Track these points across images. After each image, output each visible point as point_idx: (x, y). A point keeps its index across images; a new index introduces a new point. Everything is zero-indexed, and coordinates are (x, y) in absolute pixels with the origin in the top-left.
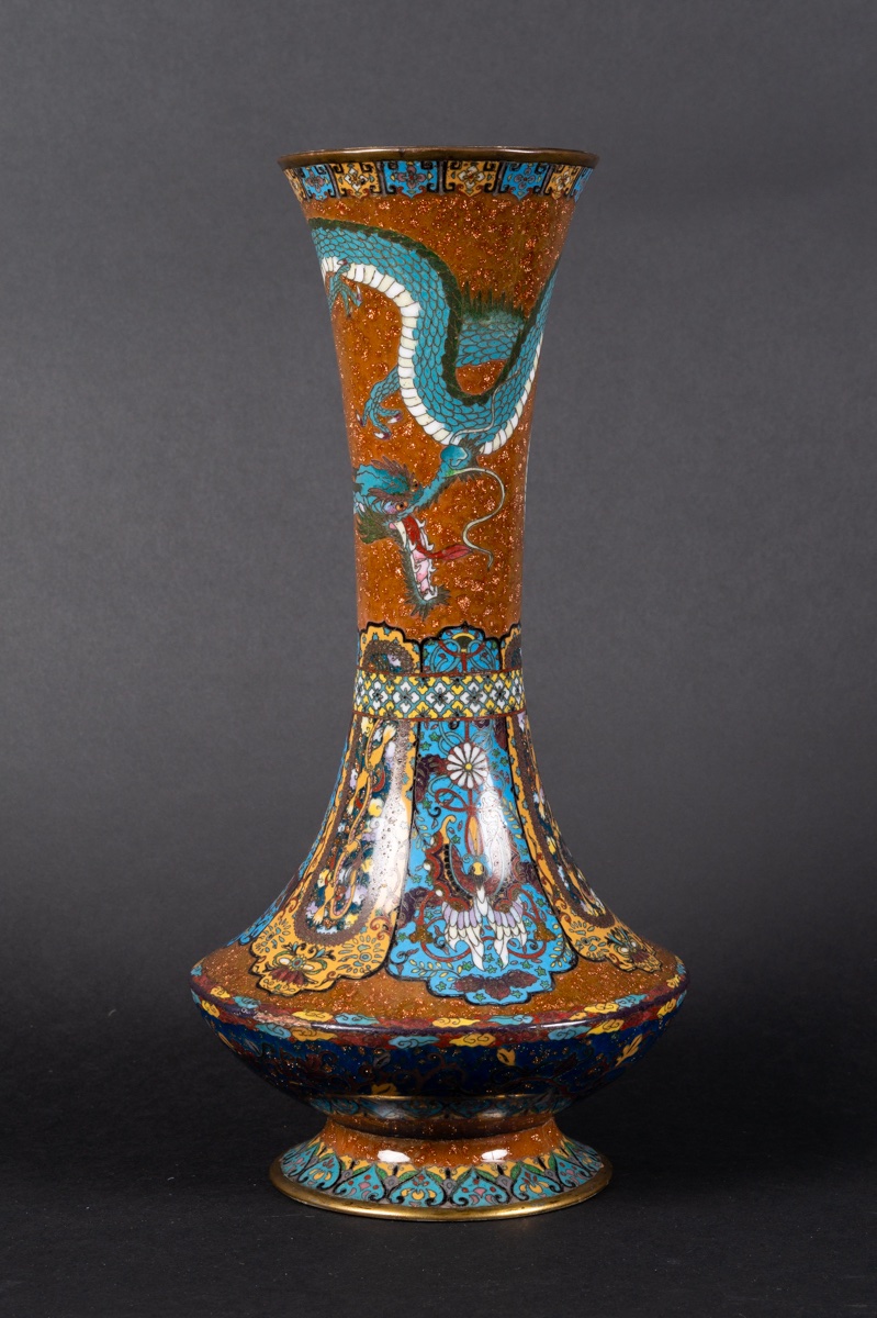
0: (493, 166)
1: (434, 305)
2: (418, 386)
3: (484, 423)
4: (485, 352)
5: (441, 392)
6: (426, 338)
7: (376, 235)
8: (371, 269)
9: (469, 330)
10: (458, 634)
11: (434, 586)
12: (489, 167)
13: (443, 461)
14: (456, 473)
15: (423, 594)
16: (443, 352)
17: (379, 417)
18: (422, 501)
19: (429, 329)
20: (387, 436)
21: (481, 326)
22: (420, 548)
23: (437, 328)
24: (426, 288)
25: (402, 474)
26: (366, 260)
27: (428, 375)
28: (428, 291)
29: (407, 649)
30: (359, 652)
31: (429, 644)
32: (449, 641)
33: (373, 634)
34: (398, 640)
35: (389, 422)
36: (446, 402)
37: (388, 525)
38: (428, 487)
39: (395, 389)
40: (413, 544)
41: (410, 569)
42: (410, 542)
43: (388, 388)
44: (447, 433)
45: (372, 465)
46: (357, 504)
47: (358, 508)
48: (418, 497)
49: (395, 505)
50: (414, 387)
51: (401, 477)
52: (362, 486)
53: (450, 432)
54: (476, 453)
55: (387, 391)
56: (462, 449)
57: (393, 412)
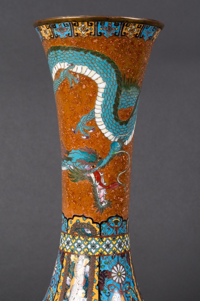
0: (141, 26)
1: (111, 83)
2: (103, 117)
3: (126, 133)
4: (128, 103)
5: (112, 119)
6: (108, 97)
7: (89, 53)
8: (85, 68)
9: (124, 94)
10: (114, 219)
11: (106, 200)
12: (139, 26)
13: (111, 148)
14: (116, 153)
15: (102, 203)
16: (114, 103)
17: (84, 130)
18: (102, 165)
19: (109, 93)
20: (87, 137)
21: (128, 93)
22: (101, 184)
23: (112, 93)
24: (109, 76)
25: (94, 154)
26: (83, 64)
27: (107, 112)
28: (110, 77)
29: (94, 226)
30: (67, 227)
31: (104, 224)
32: (111, 222)
33: (76, 220)
34: (89, 223)
35: (89, 132)
36: (113, 124)
37: (86, 175)
38: (105, 159)
39: (93, 118)
40: (98, 183)
41: (96, 193)
42: (96, 182)
43: (90, 117)
44: (113, 136)
45: (79, 150)
46: (68, 166)
47: (69, 168)
48: (100, 163)
49: (90, 166)
50: (101, 117)
51: (93, 155)
52: (73, 158)
53: (114, 136)
54: (123, 145)
55: (89, 119)
56: (118, 143)
57: (91, 128)
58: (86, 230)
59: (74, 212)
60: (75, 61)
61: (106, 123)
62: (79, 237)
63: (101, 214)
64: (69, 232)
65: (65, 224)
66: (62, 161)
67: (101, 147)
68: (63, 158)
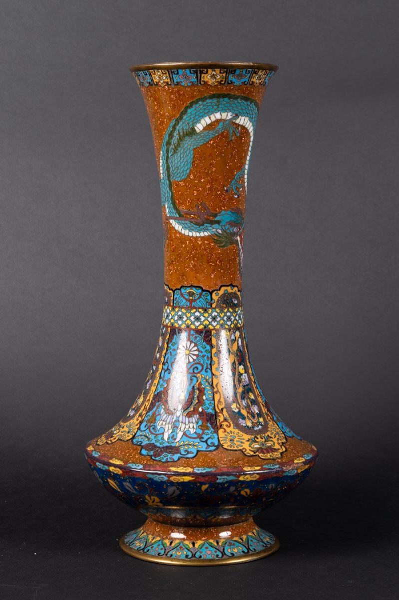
17: (237, 188)
37: (234, 238)
45: (230, 211)
46: (214, 230)
47: (216, 232)
52: (221, 221)
55: (241, 176)
58: (233, 300)
59: (221, 282)
60: (241, 111)
62: (228, 309)
64: (214, 306)
68: (201, 222)
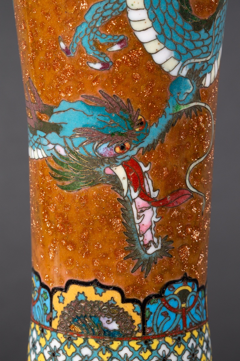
2: (149, 6)
3: (207, 52)
5: (173, 14)
10: (179, 288)
11: (158, 237)
14: (183, 108)
15: (147, 246)
17: (96, 44)
18: (148, 141)
20: (105, 66)
22: (144, 195)
25: (124, 111)
29: (125, 310)
30: (48, 311)
31: (152, 302)
32: (171, 297)
33: (77, 294)
34: (114, 301)
35: (109, 50)
36: (177, 26)
37: (102, 170)
38: (155, 125)
39: (121, 10)
40: (135, 191)
41: (132, 220)
42: (132, 189)
43: (111, 8)
44: (176, 62)
45: (81, 101)
46: (51, 146)
47: (53, 152)
48: (142, 136)
49: (114, 146)
50: (143, 7)
51: (122, 115)
52: (63, 125)
53: (179, 61)
54: (198, 86)
55: (109, 13)
56: (188, 81)
57: (116, 38)
58: (104, 320)
59: (70, 273)
61: (157, 24)
62: (86, 340)
63: (146, 277)
64: (55, 324)
65: (44, 302)
66: (31, 135)
67: (144, 93)
68: (34, 127)
